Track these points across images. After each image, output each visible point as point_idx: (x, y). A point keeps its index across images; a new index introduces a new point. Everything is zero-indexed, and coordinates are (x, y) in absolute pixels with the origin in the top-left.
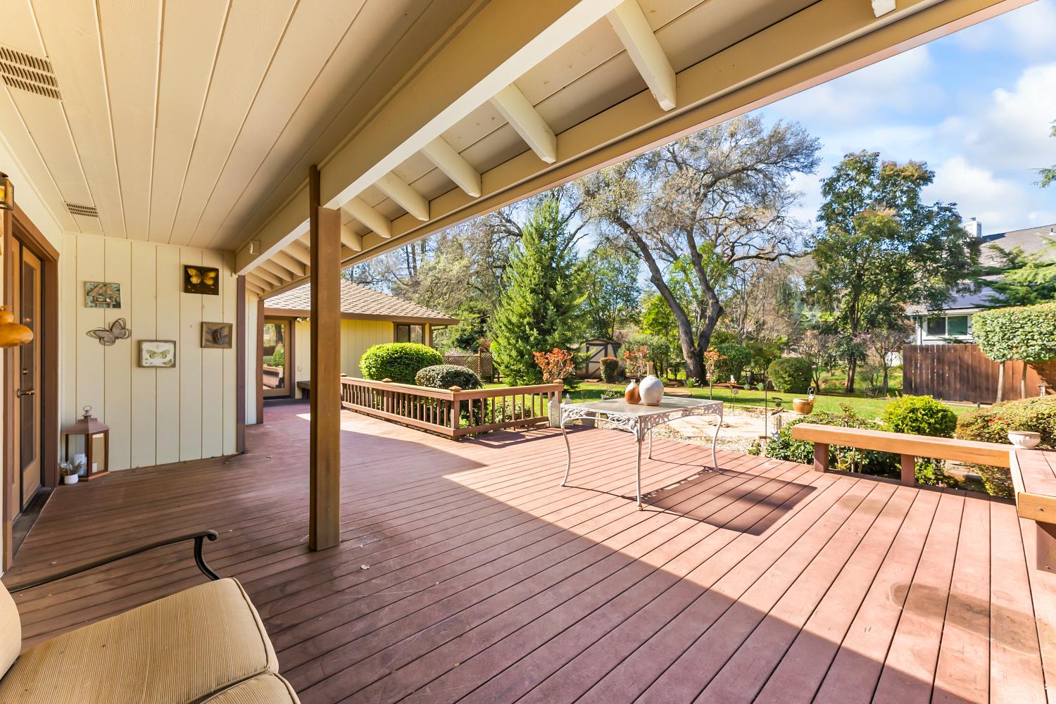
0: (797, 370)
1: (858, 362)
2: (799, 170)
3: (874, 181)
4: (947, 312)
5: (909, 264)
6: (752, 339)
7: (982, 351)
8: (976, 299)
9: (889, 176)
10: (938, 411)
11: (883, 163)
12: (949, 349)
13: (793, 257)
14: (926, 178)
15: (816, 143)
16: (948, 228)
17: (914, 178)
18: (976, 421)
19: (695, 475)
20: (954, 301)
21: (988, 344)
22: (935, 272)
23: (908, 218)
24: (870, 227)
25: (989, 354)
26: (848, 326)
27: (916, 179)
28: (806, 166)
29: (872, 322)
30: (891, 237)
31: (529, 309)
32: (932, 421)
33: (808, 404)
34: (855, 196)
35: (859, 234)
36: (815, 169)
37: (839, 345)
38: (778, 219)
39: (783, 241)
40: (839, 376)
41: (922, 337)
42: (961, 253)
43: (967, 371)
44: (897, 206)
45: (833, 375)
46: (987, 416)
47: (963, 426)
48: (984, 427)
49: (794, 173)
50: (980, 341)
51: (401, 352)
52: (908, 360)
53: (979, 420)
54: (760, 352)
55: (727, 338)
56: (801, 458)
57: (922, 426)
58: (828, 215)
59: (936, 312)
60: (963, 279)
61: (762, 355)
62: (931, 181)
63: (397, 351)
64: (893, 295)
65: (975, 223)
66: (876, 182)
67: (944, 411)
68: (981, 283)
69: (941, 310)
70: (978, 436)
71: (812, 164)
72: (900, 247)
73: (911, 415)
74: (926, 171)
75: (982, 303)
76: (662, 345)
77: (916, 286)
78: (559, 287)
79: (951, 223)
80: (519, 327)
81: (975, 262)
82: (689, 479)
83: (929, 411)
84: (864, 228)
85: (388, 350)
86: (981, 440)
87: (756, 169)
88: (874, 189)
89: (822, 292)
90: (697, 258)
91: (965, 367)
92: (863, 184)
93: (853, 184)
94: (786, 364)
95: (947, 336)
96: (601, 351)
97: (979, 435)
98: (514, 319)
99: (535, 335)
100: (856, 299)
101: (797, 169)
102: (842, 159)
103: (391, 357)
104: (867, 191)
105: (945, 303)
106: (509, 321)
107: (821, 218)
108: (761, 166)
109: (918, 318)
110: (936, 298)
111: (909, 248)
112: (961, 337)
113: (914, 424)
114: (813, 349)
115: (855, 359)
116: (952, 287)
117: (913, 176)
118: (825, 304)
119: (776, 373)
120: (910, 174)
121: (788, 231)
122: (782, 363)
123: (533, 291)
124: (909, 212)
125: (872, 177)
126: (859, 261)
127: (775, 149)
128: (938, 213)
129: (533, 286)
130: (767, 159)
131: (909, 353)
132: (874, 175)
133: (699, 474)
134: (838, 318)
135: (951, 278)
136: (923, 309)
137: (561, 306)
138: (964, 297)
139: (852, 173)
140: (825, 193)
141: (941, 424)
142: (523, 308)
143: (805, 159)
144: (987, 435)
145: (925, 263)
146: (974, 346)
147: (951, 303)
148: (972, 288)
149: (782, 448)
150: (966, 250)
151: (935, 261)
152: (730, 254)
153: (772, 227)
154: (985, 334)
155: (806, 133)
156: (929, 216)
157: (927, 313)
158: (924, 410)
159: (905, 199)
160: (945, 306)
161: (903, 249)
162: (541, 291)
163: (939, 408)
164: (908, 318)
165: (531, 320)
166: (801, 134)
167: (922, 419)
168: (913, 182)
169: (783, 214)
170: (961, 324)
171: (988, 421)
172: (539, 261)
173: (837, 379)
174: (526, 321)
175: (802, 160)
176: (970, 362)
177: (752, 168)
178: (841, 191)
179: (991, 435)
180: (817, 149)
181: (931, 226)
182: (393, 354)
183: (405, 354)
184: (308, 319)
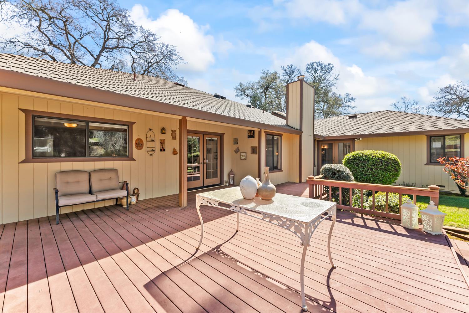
184: (361, 139)
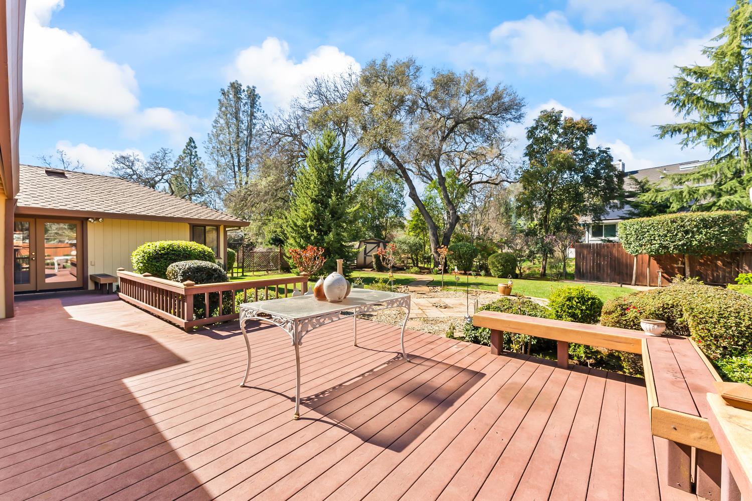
0: (507, 261)
1: (548, 255)
2: (511, 121)
3: (559, 130)
4: (603, 221)
5: (581, 188)
6: (480, 239)
7: (624, 248)
8: (621, 213)
9: (568, 127)
10: (589, 299)
11: (565, 118)
12: (604, 246)
13: (510, 182)
14: (591, 129)
15: (523, 102)
16: (604, 165)
17: (584, 129)
18: (616, 309)
19: (384, 364)
20: (608, 213)
21: (628, 243)
22: (597, 194)
23: (580, 157)
24: (557, 162)
25: (628, 250)
26: (543, 230)
27: (585, 130)
28: (515, 118)
29: (558, 228)
30: (570, 169)
31: (311, 215)
32: (584, 308)
33: (508, 287)
34: (547, 140)
35: (550, 166)
36: (522, 120)
37: (537, 243)
38: (500, 156)
39: (503, 172)
40: (537, 265)
41: (589, 239)
42: (613, 182)
43: (615, 261)
44: (573, 148)
45: (534, 264)
46: (625, 305)
47: (606, 313)
48: (621, 315)
49: (509, 122)
50: (623, 241)
51: (168, 249)
52: (578, 254)
53: (619, 309)
54: (485, 248)
55: (463, 239)
56: (486, 339)
57: (576, 312)
58: (531, 153)
59: (597, 222)
60: (614, 199)
61: (486, 251)
62: (594, 132)
63: (164, 248)
64: (571, 209)
65: (621, 163)
66: (561, 131)
67: (593, 299)
68: (624, 202)
69: (600, 220)
70: (618, 324)
71: (520, 116)
72: (576, 177)
73: (568, 303)
74: (592, 124)
75: (624, 215)
76: (417, 243)
77: (585, 203)
78: (334, 198)
79: (607, 161)
80: (302, 228)
81: (621, 188)
82: (375, 370)
83: (582, 299)
84: (552, 162)
85: (156, 247)
86: (620, 327)
87: (483, 118)
88: (560, 136)
89: (526, 206)
90: (442, 180)
91: (614, 259)
92: (552, 132)
93: (546, 131)
94: (499, 257)
95: (603, 238)
96: (374, 248)
97: (618, 322)
98: (299, 223)
99: (316, 235)
100: (548, 212)
101: (510, 120)
102: (540, 114)
103: (157, 254)
104: (555, 137)
105: (602, 215)
106: (295, 225)
107: (526, 155)
108: (487, 116)
109: (586, 225)
110: (597, 212)
111: (581, 177)
112: (611, 238)
113: (570, 311)
114: (518, 246)
115: (547, 253)
116: (607, 204)
117: (583, 127)
118: (528, 215)
119: (493, 263)
120: (581, 126)
121: (506, 164)
122: (497, 256)
123: (313, 201)
124: (581, 153)
125: (558, 127)
126: (550, 186)
127: (495, 104)
128: (599, 155)
129: (314, 197)
130: (490, 112)
131: (579, 249)
132: (559, 126)
133: (389, 362)
134: (537, 225)
135: (606, 199)
136: (589, 219)
137: (336, 213)
138: (614, 211)
139: (546, 124)
140: (529, 138)
141: (590, 310)
142: (306, 214)
143: (516, 113)
144: (624, 322)
145: (591, 188)
146: (619, 244)
147: (606, 215)
148: (619, 206)
149: (473, 330)
150: (615, 179)
151: (597, 186)
152: (469, 179)
153: (496, 162)
154: (625, 236)
155: (516, 94)
156: (593, 156)
157: (591, 222)
158: (578, 298)
159: (579, 144)
160: (602, 218)
161: (577, 178)
162: (320, 201)
163: (589, 296)
164: (580, 225)
165: (313, 224)
166: (513, 95)
167: (577, 305)
168: (583, 132)
169: (504, 153)
170: (612, 230)
171: (625, 310)
172: (319, 178)
173: (536, 267)
174: (308, 223)
175: (514, 113)
176: (616, 255)
177: (481, 118)
178: (539, 136)
179: (627, 322)
180: (523, 106)
181: (594, 163)
182: (160, 251)
183: (172, 251)
184: (100, 220)
